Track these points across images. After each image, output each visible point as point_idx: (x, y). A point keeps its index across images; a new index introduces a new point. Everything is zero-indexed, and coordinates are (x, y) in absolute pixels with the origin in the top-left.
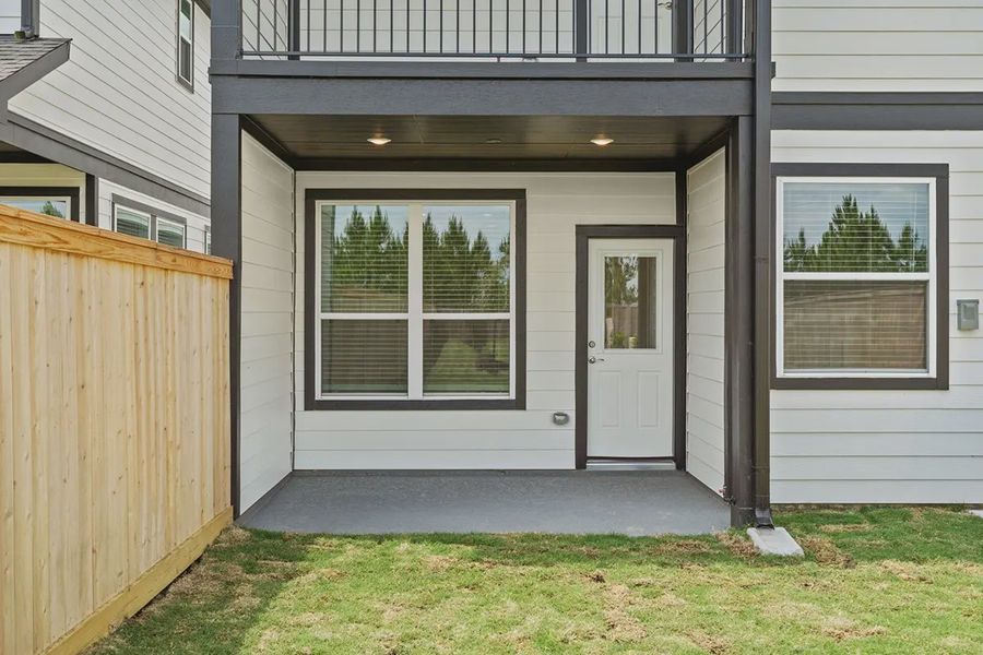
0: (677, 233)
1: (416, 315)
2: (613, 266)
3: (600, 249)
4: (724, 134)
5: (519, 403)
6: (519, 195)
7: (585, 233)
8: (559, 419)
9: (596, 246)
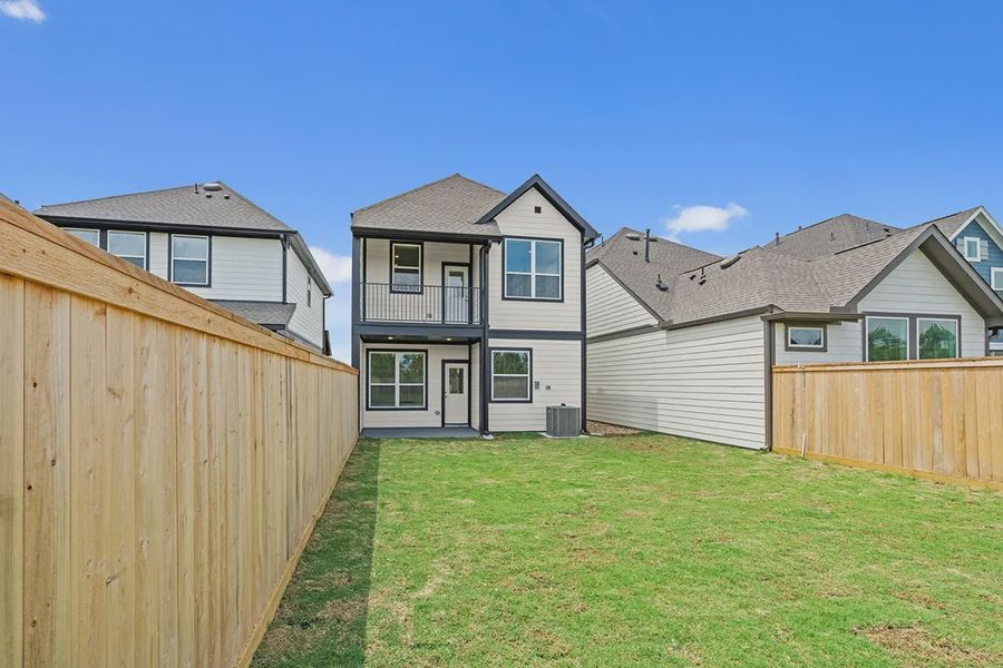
0: (469, 362)
1: (397, 385)
2: (453, 372)
3: (448, 366)
4: (478, 340)
5: (426, 409)
6: (426, 351)
7: (444, 362)
8: (437, 413)
9: (446, 365)
